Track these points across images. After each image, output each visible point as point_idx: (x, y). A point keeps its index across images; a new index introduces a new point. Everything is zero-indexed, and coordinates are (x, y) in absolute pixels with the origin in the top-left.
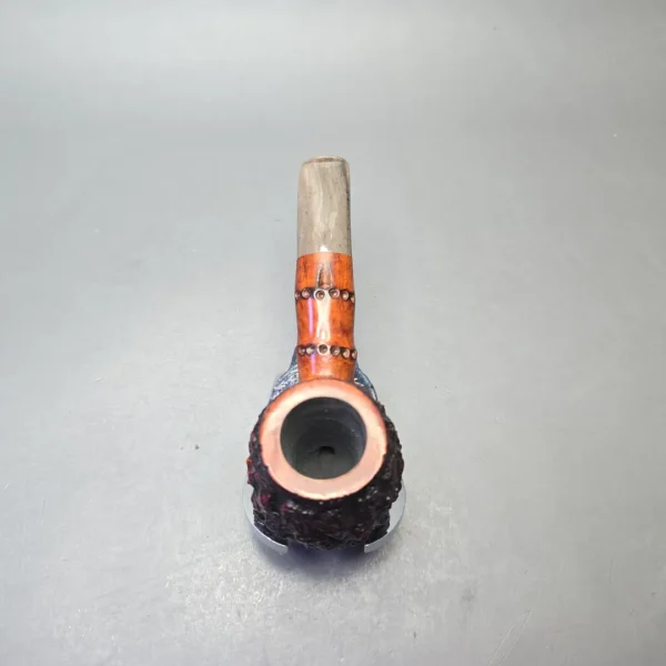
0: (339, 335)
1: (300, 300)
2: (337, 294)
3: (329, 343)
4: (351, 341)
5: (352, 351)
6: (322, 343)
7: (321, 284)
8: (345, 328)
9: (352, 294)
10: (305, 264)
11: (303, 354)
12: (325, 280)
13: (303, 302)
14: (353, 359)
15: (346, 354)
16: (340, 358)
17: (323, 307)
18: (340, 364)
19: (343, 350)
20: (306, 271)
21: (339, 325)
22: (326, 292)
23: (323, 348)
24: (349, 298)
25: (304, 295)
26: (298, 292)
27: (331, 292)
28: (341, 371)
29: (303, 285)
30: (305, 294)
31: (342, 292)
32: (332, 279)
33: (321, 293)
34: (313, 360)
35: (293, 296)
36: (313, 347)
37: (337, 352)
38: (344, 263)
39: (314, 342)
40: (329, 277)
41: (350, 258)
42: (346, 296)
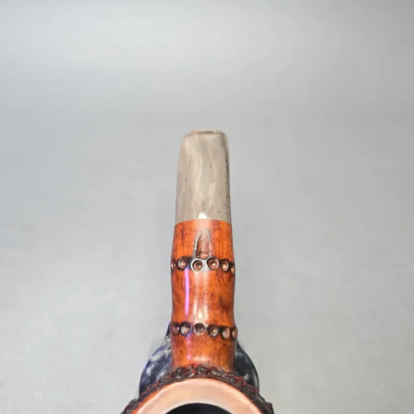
0: (218, 312)
1: (176, 271)
2: (215, 265)
3: (207, 322)
4: (231, 316)
5: (233, 329)
6: (197, 322)
7: (198, 253)
8: (225, 304)
9: (232, 265)
10: (182, 231)
12: (203, 249)
13: (180, 273)
14: (233, 339)
15: (226, 334)
16: (219, 339)
17: (202, 275)
18: (218, 346)
19: (222, 329)
20: (183, 238)
21: (217, 300)
22: (204, 262)
23: (199, 326)
24: (229, 269)
25: (180, 264)
26: (174, 261)
27: (210, 262)
28: (219, 355)
29: (180, 255)
31: (222, 262)
32: (210, 247)
33: (198, 263)
34: (188, 342)
35: (169, 265)
36: (187, 324)
37: (215, 332)
38: (223, 231)
39: (190, 320)
40: (207, 245)
41: (230, 225)
42: (225, 267)
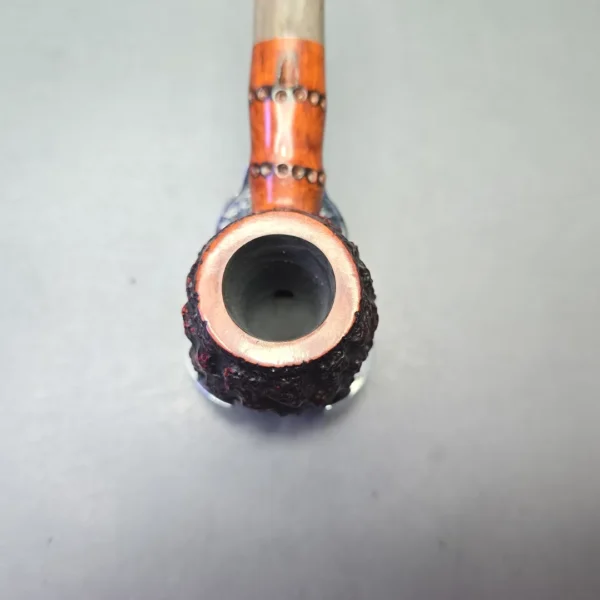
0: (305, 152)
1: (255, 104)
2: (303, 95)
3: (291, 162)
4: (319, 159)
5: (320, 173)
6: (281, 162)
7: (282, 81)
8: (311, 142)
9: (322, 97)
10: (262, 53)
11: (256, 175)
12: (288, 75)
13: (259, 104)
14: (320, 184)
15: (313, 177)
16: (304, 181)
17: (285, 113)
18: (304, 189)
19: (308, 171)
20: (263, 63)
21: (303, 138)
22: (289, 93)
23: (282, 168)
24: (319, 103)
25: (259, 96)
26: (253, 91)
27: (296, 91)
28: (304, 199)
29: (259, 84)
30: (261, 94)
31: (310, 93)
32: (297, 75)
33: (282, 94)
34: (269, 183)
35: (244, 97)
36: (270, 165)
37: (301, 174)
38: (314, 54)
39: (271, 160)
40: (293, 72)
41: (322, 49)
42: (314, 99)
